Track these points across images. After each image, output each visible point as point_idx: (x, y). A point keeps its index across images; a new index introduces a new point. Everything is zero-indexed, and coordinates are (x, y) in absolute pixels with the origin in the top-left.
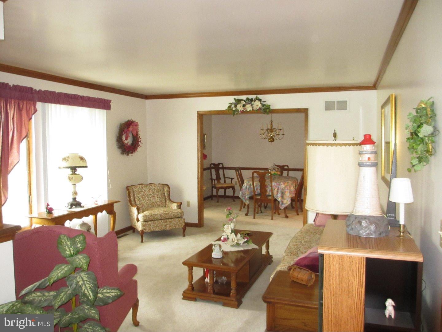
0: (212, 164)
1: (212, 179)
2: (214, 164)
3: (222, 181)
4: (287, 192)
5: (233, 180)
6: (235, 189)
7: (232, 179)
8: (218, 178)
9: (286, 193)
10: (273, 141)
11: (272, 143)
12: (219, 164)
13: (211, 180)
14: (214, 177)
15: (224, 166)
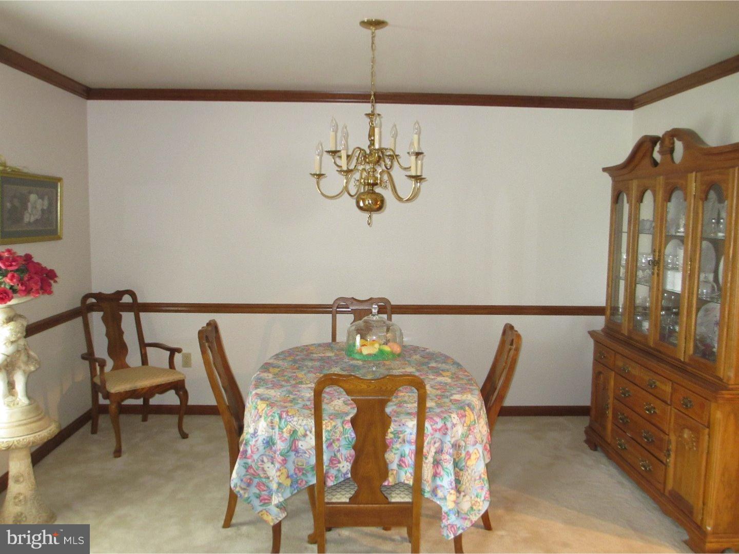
0: (90, 295)
1: (89, 356)
2: (99, 296)
3: (133, 358)
4: (473, 457)
5: (177, 354)
6: (186, 393)
7: (173, 351)
8: (117, 348)
9: (469, 463)
10: (380, 208)
11: (375, 216)
12: (120, 294)
13: (86, 363)
14: (101, 349)
15: (140, 300)
